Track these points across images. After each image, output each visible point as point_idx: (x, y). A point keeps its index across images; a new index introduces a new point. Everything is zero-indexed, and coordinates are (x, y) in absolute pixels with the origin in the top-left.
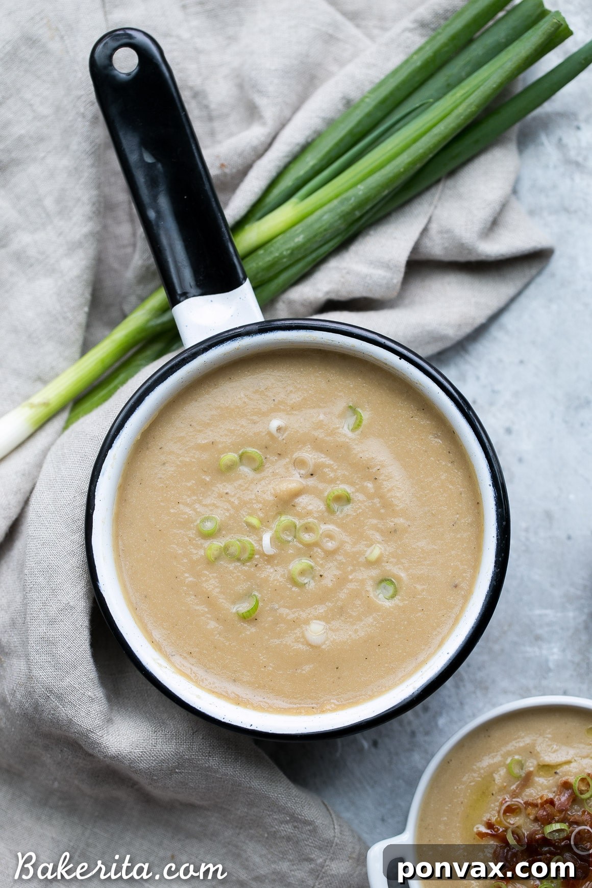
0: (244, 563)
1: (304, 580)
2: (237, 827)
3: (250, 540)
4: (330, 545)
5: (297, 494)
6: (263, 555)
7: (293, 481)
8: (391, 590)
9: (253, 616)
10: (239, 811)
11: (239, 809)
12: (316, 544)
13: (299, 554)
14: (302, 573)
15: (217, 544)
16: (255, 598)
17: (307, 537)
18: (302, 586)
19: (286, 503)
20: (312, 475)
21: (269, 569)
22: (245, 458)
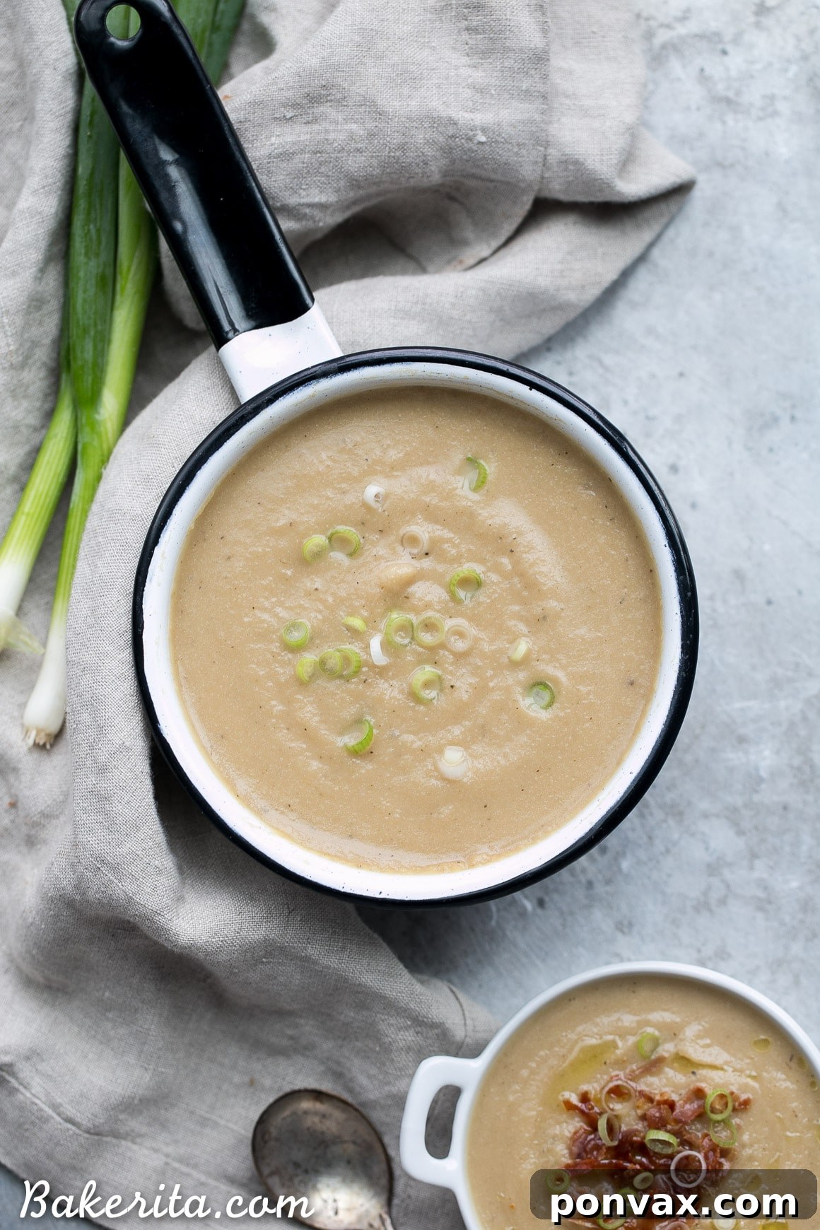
0: (348, 679)
1: (430, 694)
2: (339, 1037)
3: (353, 648)
4: (460, 646)
5: (410, 581)
6: (373, 667)
7: (403, 565)
8: (546, 696)
9: (368, 748)
10: (343, 1015)
11: (342, 1013)
12: (442, 646)
13: (421, 661)
14: (427, 685)
15: (309, 659)
16: (367, 724)
17: (427, 638)
18: (427, 703)
19: (397, 595)
20: (427, 554)
21: (383, 685)
22: (337, 541)
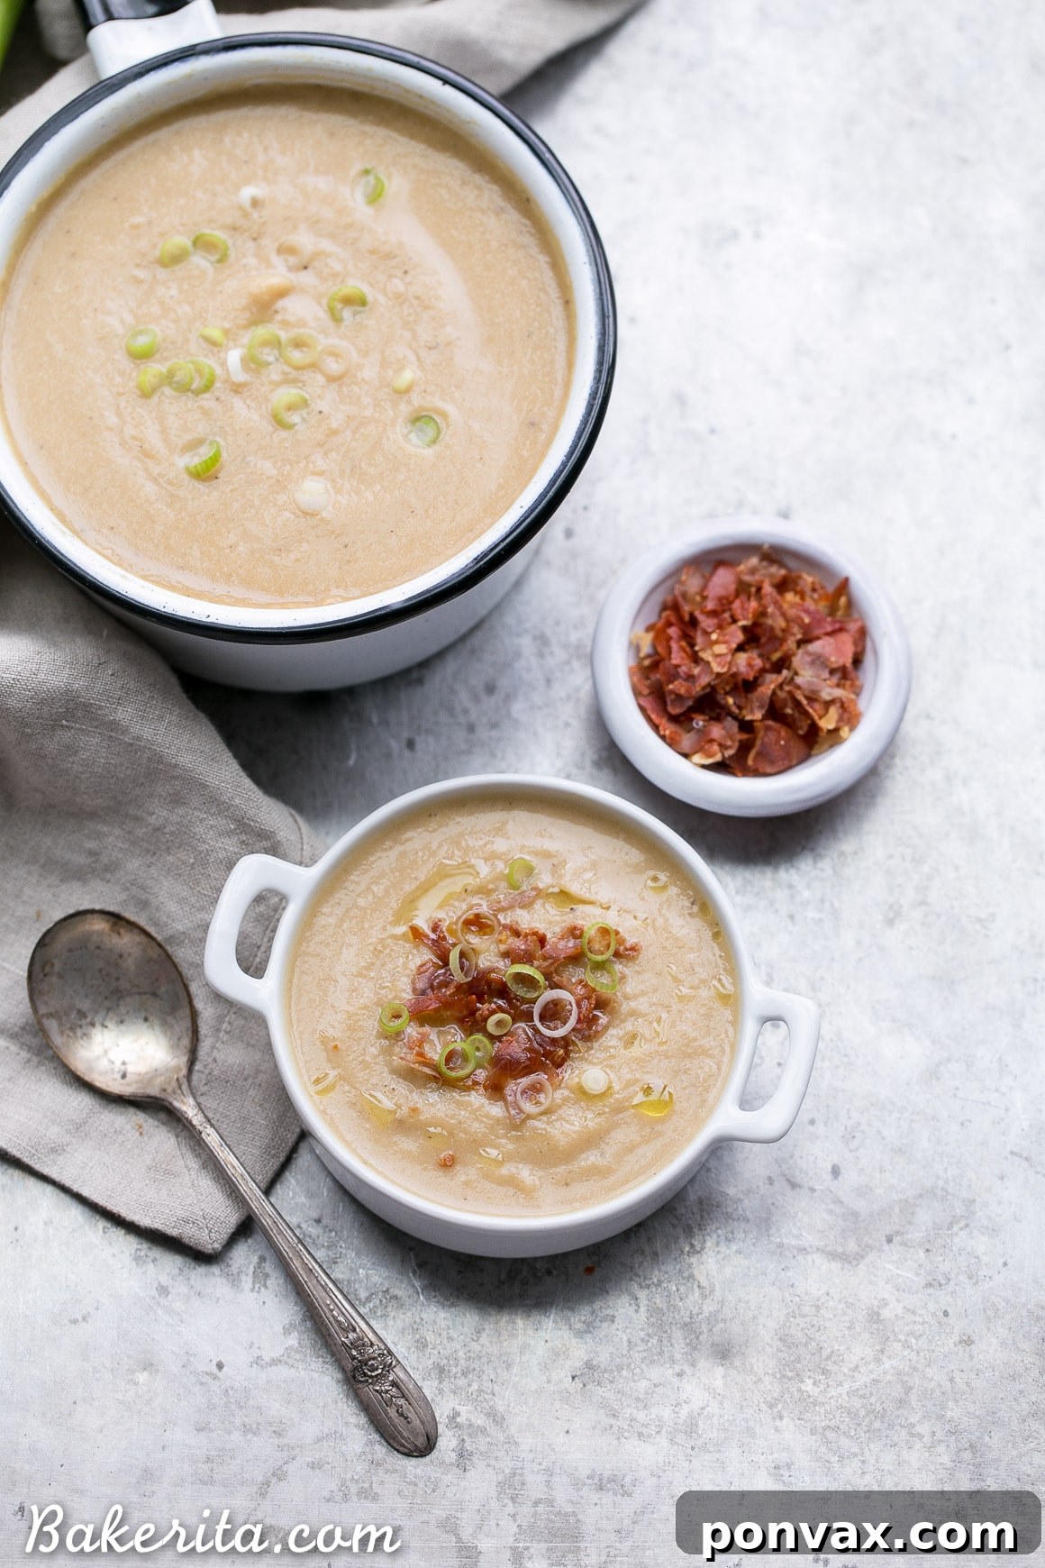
0: (197, 393)
1: (296, 418)
2: (148, 851)
3: (210, 363)
4: (333, 367)
5: (282, 293)
6: (228, 382)
7: (277, 274)
8: (431, 432)
9: (213, 470)
10: (155, 816)
11: (153, 813)
12: (313, 366)
13: (287, 381)
14: (291, 408)
15: (155, 369)
16: (215, 446)
17: (297, 356)
18: (289, 427)
19: (264, 307)
20: (306, 268)
21: (238, 405)
22: (201, 243)
